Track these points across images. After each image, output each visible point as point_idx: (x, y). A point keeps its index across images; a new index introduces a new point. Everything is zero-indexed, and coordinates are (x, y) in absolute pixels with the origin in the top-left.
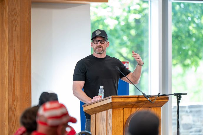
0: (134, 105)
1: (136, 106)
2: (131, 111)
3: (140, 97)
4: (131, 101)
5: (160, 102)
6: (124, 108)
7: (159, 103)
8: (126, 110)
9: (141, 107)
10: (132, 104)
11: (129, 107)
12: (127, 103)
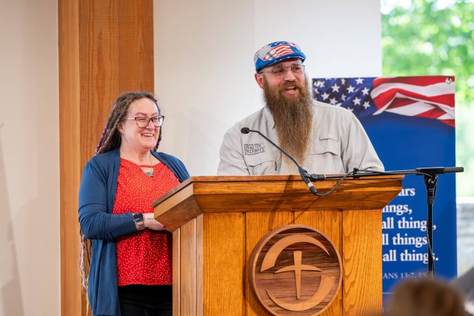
0: (280, 202)
1: (289, 206)
2: (271, 221)
3: (295, 179)
4: (263, 191)
5: (373, 194)
6: (244, 213)
7: (368, 197)
8: (254, 218)
9: (306, 209)
10: (271, 199)
11: (263, 210)
12: (252, 197)
